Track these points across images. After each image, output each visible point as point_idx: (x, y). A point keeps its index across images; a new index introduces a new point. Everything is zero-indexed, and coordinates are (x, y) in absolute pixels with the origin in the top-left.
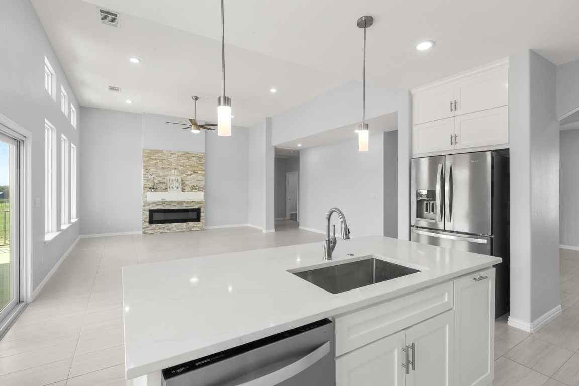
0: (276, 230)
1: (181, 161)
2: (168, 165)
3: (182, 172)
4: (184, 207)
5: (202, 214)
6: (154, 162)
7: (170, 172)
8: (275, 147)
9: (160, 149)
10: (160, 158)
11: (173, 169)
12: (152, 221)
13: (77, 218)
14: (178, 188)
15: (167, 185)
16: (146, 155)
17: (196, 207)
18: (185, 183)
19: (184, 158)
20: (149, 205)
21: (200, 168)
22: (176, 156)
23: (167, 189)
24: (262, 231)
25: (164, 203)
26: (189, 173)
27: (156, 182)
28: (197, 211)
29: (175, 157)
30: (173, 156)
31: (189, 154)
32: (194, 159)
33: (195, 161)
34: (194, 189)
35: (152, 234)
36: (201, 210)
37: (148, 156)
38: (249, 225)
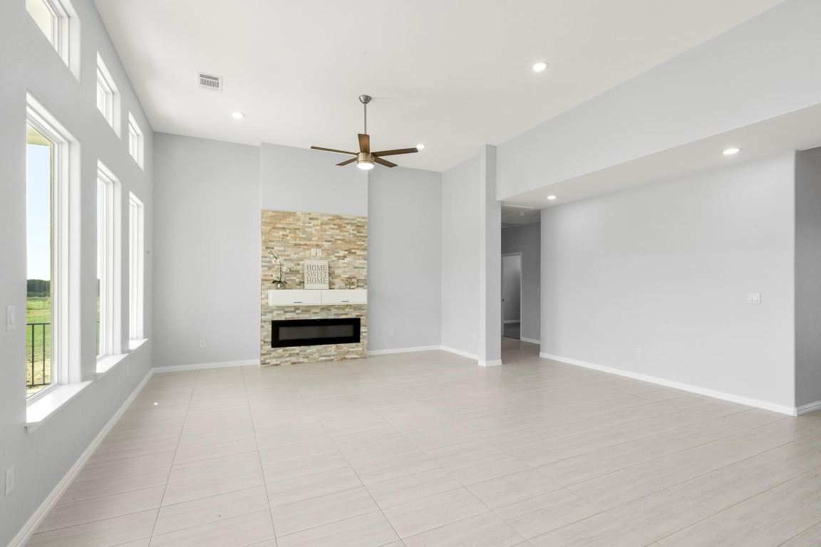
0: (504, 360)
1: (328, 233)
2: (304, 239)
3: (329, 253)
4: (331, 315)
5: (363, 329)
6: (281, 233)
7: (307, 251)
8: (502, 202)
9: (292, 209)
10: (291, 226)
11: (313, 246)
12: (277, 342)
13: (145, 337)
14: (321, 282)
15: (303, 277)
16: (268, 221)
17: (353, 315)
18: (333, 273)
19: (333, 226)
20: (272, 312)
21: (360, 245)
22: (319, 222)
23: (303, 283)
24: (476, 362)
25: (298, 309)
26: (342, 253)
27: (284, 269)
28: (355, 323)
29: (316, 225)
30: (314, 222)
31: (341, 218)
32: (349, 228)
33: (352, 232)
34: (350, 283)
35: (277, 365)
36: (362, 321)
37: (270, 223)
38: (442, 347)
